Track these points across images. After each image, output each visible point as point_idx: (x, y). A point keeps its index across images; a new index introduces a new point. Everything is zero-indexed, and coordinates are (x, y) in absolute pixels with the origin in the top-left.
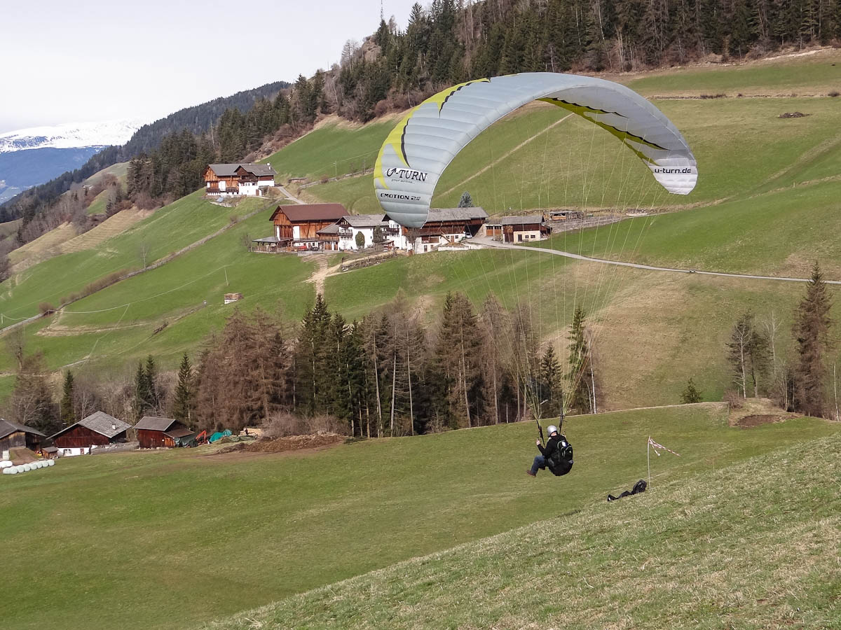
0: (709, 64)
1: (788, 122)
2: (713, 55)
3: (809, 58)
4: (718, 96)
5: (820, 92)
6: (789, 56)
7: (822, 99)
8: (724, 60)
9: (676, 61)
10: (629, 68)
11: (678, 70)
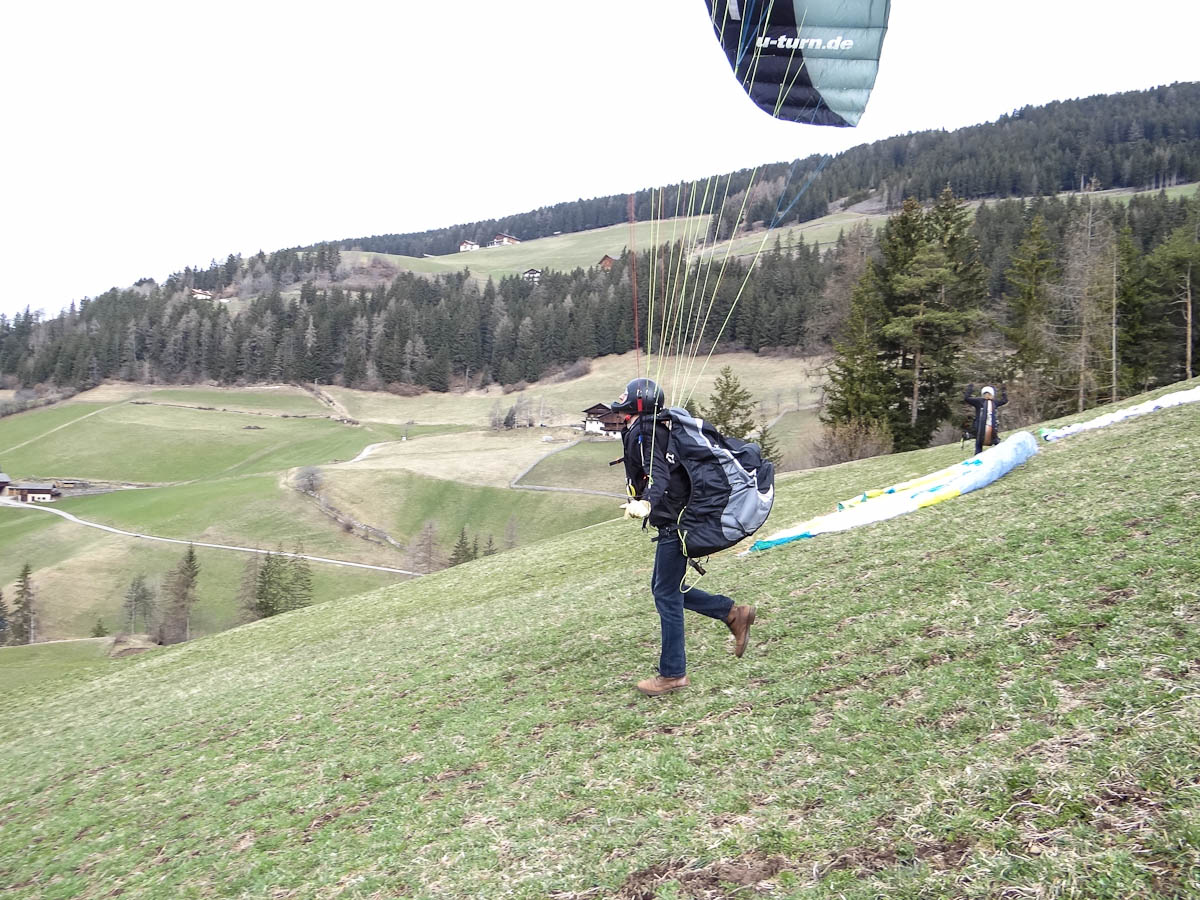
0: (208, 386)
1: (248, 432)
2: (212, 381)
3: (276, 390)
4: (210, 409)
5: (278, 413)
6: (262, 388)
7: (277, 418)
8: (219, 385)
9: (187, 382)
10: (152, 382)
11: (186, 388)
